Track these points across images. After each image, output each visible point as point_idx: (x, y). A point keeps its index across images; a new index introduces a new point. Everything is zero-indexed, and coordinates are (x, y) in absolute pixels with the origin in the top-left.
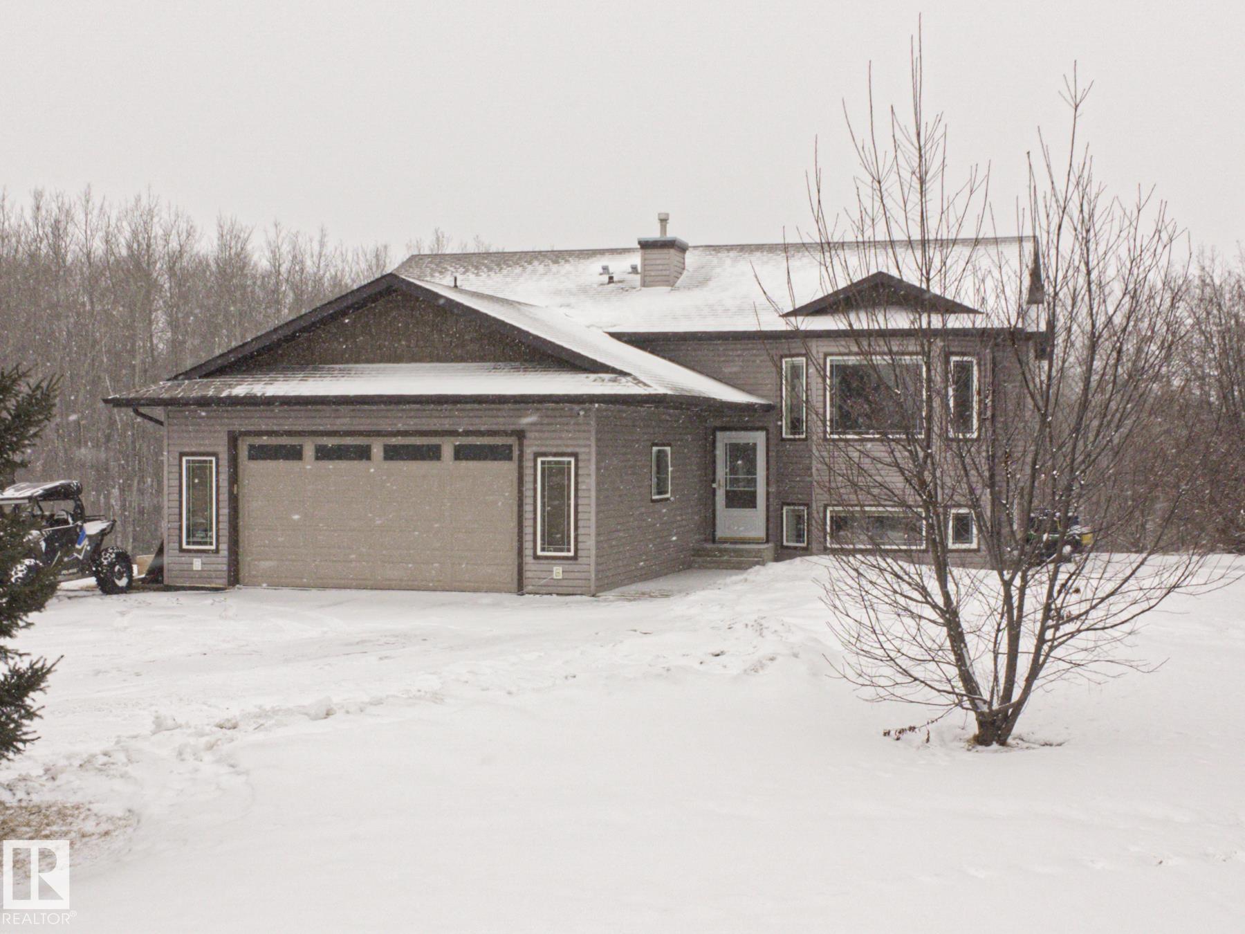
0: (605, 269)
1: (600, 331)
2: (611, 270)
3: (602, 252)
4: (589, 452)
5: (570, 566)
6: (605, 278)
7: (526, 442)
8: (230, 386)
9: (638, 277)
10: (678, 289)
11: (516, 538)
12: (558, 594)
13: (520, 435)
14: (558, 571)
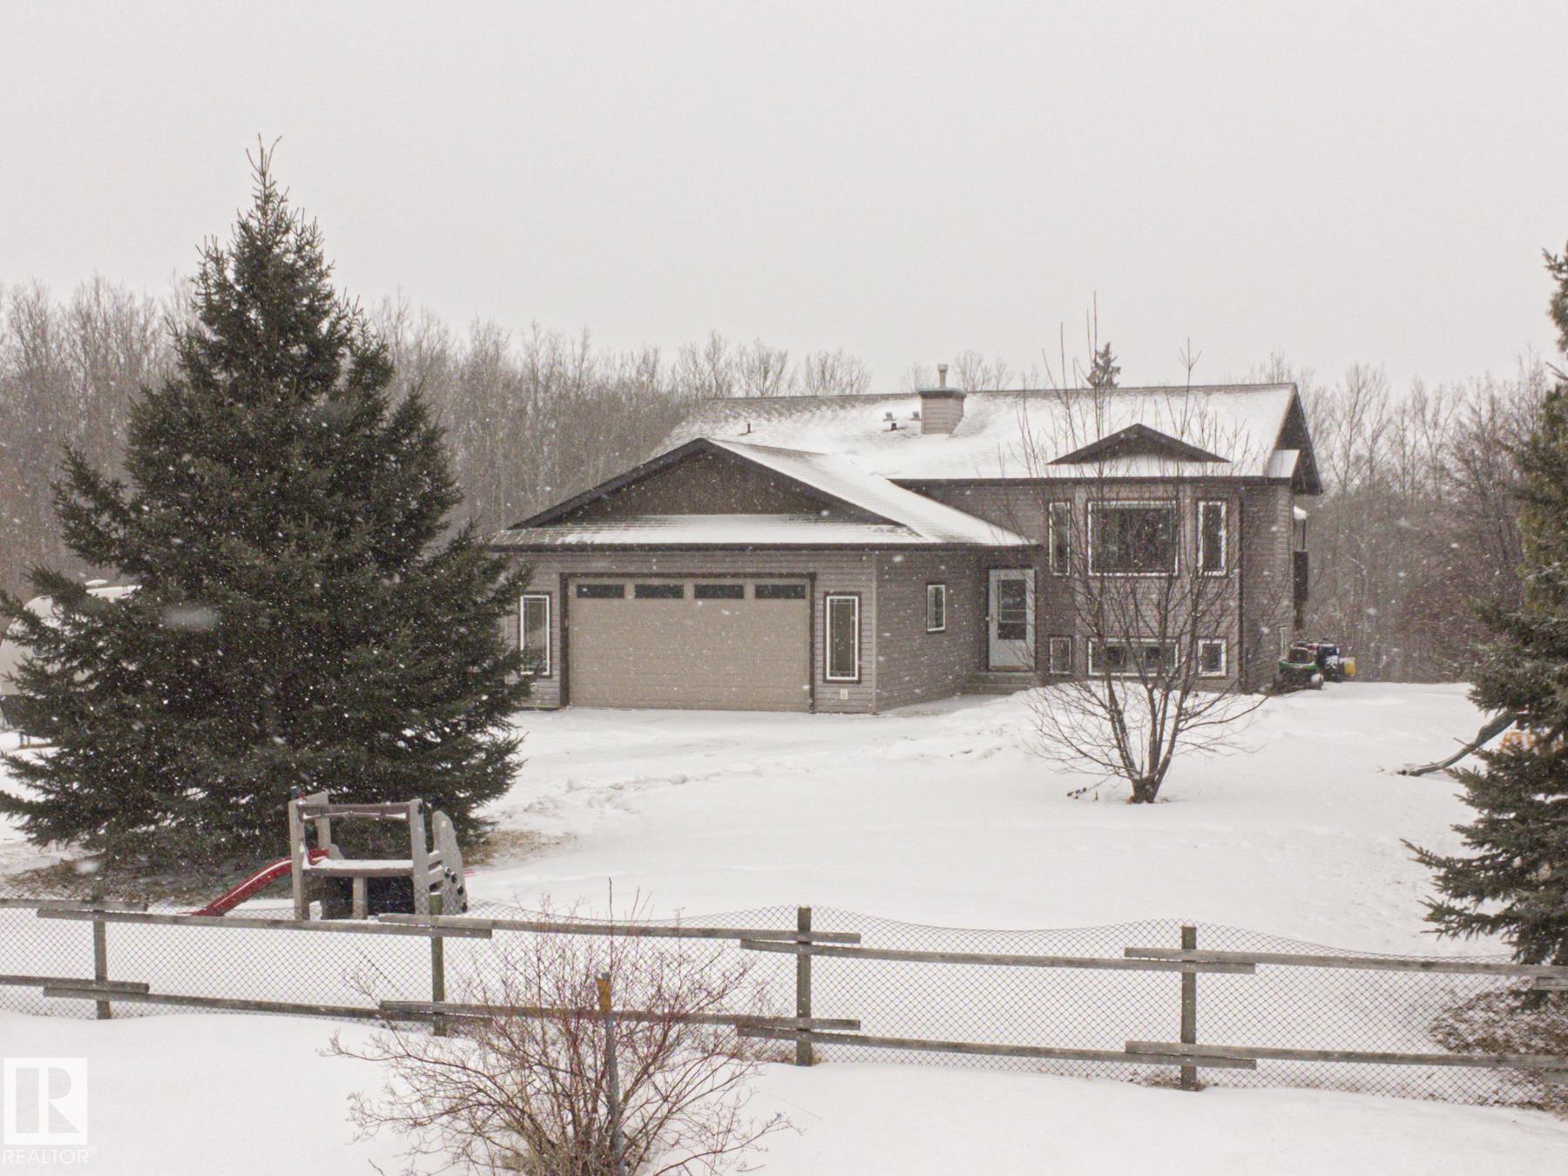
0: (889, 416)
1: (883, 479)
2: (894, 416)
3: (886, 397)
4: (871, 591)
5: (856, 689)
6: (889, 425)
7: (817, 583)
8: (562, 535)
9: (919, 424)
10: (957, 436)
11: (808, 665)
12: (845, 713)
13: (812, 577)
14: (844, 693)
